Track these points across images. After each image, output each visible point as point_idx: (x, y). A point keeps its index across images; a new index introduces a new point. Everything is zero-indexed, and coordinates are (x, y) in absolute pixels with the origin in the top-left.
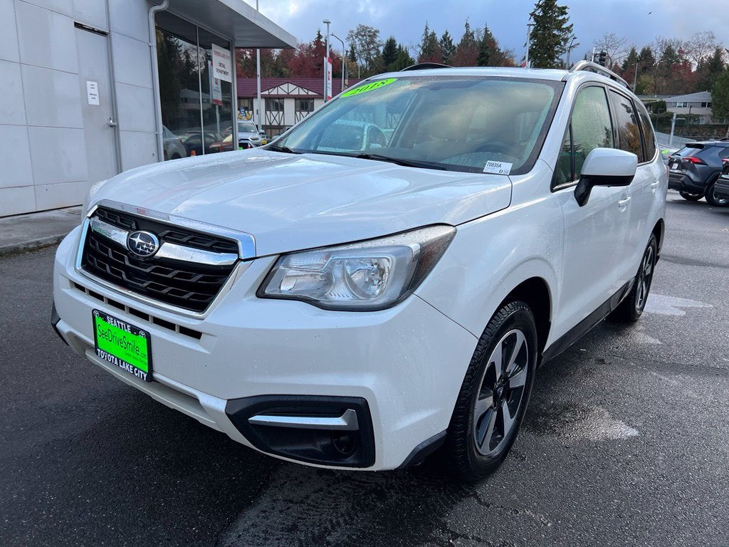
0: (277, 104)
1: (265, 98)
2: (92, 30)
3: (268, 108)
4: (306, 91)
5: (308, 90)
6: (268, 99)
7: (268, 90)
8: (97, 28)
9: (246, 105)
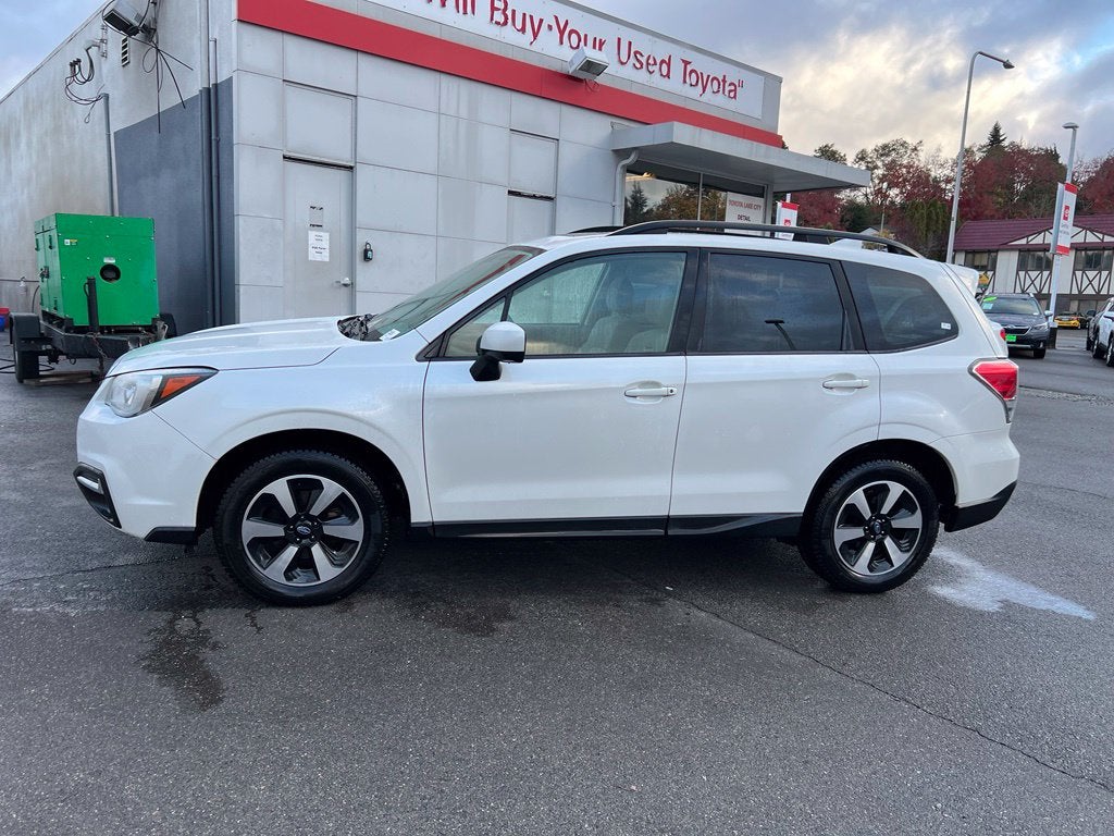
0: (1040, 259)
1: (1020, 251)
2: (534, 197)
3: (1022, 266)
4: (1101, 236)
5: (1104, 234)
6: (1025, 252)
7: (1028, 236)
8: (538, 194)
9: (984, 263)
